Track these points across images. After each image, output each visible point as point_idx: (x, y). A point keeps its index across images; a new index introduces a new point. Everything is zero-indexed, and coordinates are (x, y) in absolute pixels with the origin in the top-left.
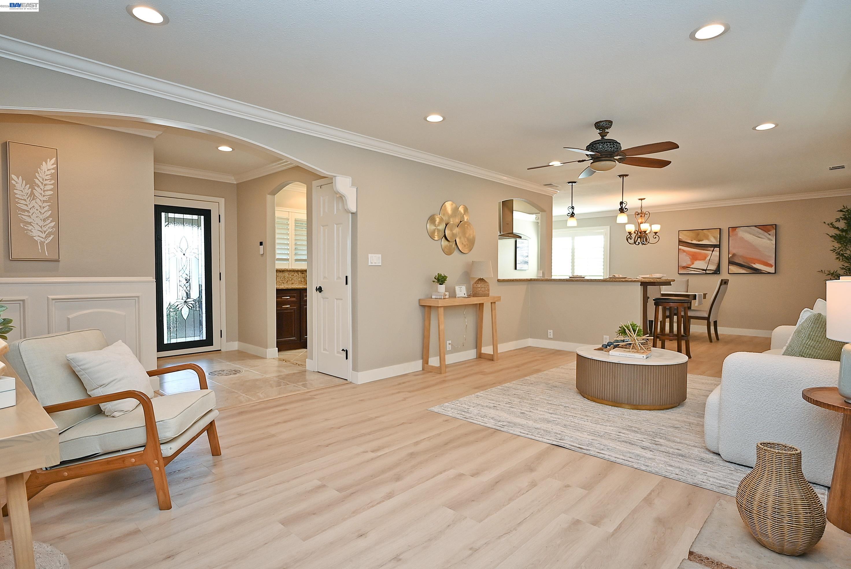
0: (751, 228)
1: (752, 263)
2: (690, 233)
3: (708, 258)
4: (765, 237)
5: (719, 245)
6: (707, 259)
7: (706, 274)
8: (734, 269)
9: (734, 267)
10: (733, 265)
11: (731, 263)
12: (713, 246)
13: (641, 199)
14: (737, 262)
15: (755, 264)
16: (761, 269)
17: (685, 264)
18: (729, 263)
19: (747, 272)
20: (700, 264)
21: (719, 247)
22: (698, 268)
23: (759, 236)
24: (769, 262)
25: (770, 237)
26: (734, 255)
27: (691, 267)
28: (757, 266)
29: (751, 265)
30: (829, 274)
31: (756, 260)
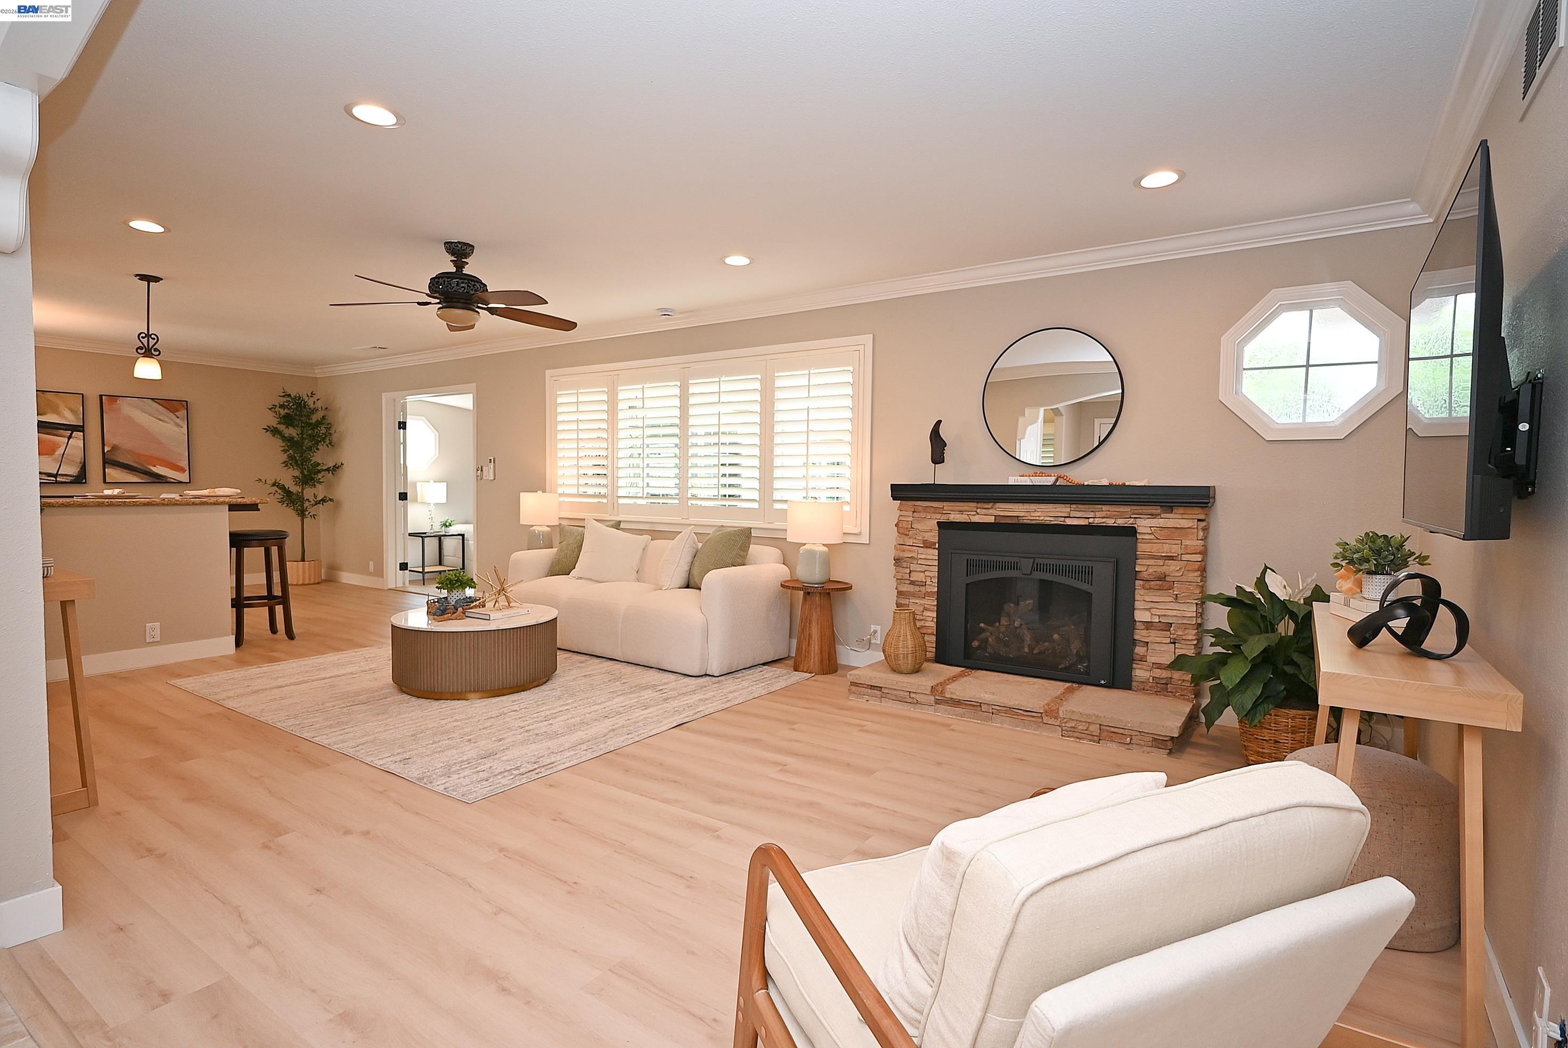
0: (144, 402)
1: (150, 464)
3: (61, 451)
4: (170, 421)
5: (83, 426)
6: (57, 453)
7: (57, 483)
8: (114, 474)
9: (117, 471)
10: (114, 467)
11: (108, 463)
12: (70, 428)
14: (121, 461)
15: (155, 466)
16: (167, 475)
18: (105, 462)
19: (142, 479)
21: (83, 432)
23: (160, 417)
24: (179, 464)
25: (178, 420)
26: (115, 448)
28: (159, 470)
29: (148, 468)
30: (274, 485)
31: (157, 459)
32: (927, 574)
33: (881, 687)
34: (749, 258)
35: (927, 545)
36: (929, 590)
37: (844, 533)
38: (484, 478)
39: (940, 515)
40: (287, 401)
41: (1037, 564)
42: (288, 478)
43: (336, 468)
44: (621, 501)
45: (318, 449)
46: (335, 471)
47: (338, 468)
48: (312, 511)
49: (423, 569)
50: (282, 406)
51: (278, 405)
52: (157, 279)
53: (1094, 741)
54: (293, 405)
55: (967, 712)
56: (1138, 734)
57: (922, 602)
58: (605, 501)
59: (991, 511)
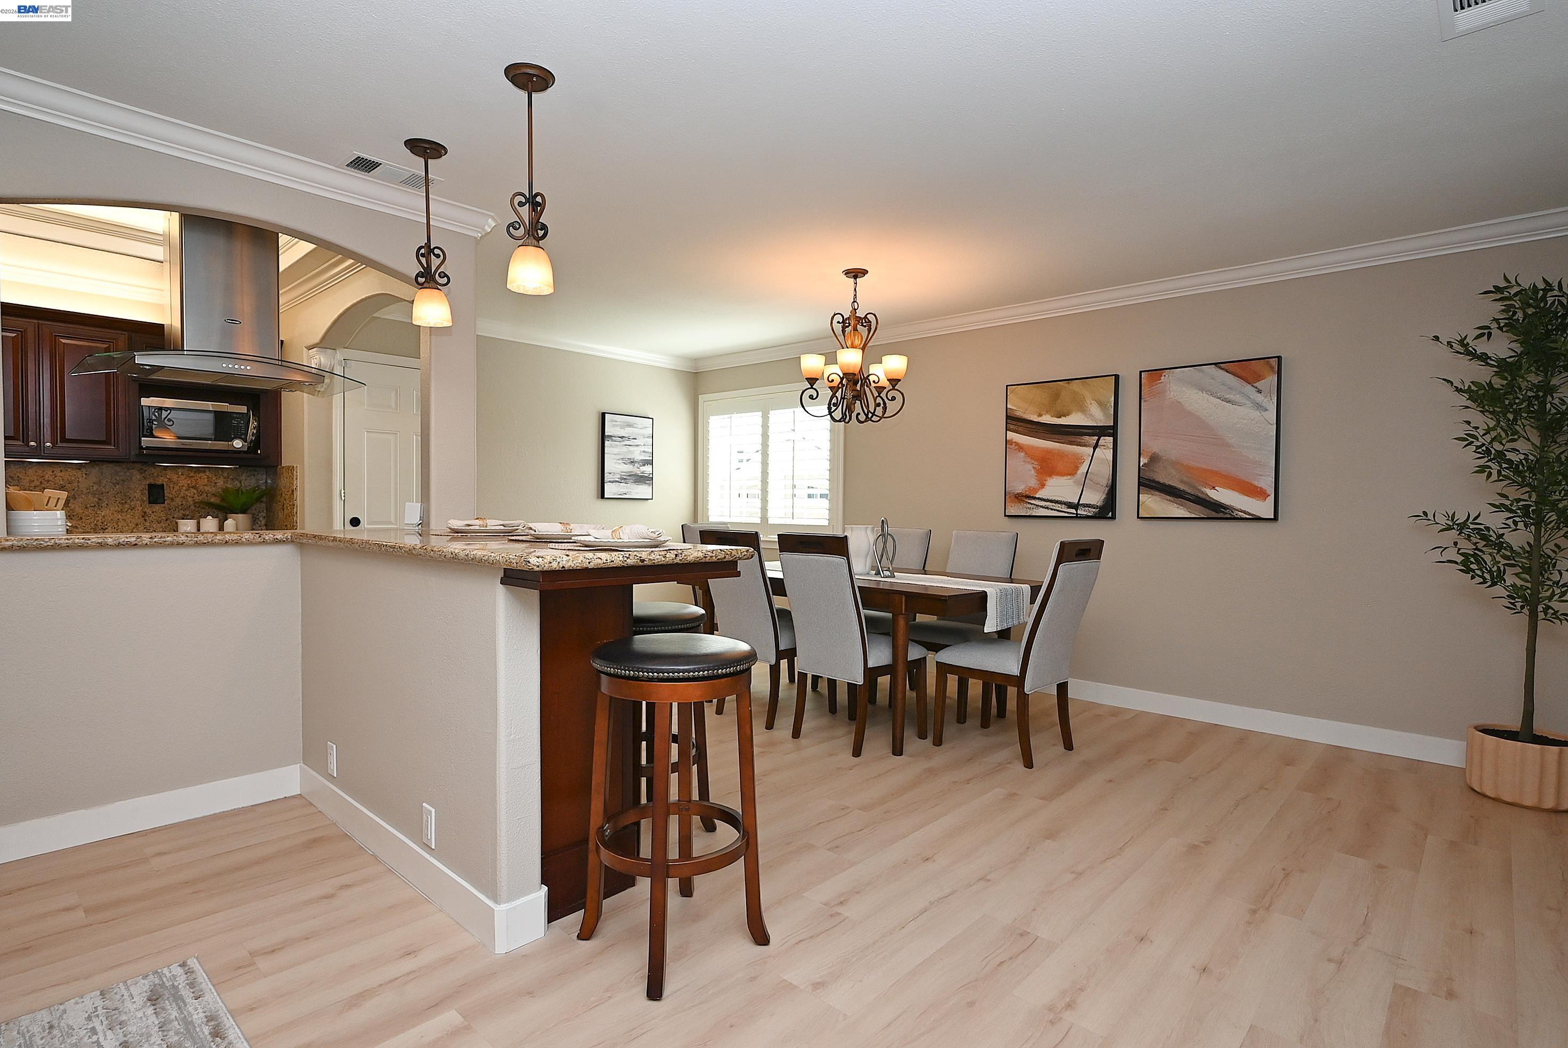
0: (1203, 371)
1: (1206, 485)
2: (1035, 392)
3: (1083, 469)
4: (1244, 401)
5: (1114, 427)
6: (1079, 472)
7: (1078, 517)
8: (1154, 503)
9: (1154, 497)
10: (1152, 492)
11: (1145, 485)
12: (1097, 431)
14: (1162, 481)
15: (1215, 488)
16: (1235, 504)
17: (1023, 487)
18: (1140, 484)
19: (1191, 512)
20: (1062, 488)
21: (1115, 435)
22: (1057, 499)
23: (1227, 396)
24: (1256, 483)
25: (1260, 398)
26: (1154, 459)
27: (1037, 496)
28: (1221, 495)
29: (1202, 493)
30: (1449, 528)
54: (1528, 316)
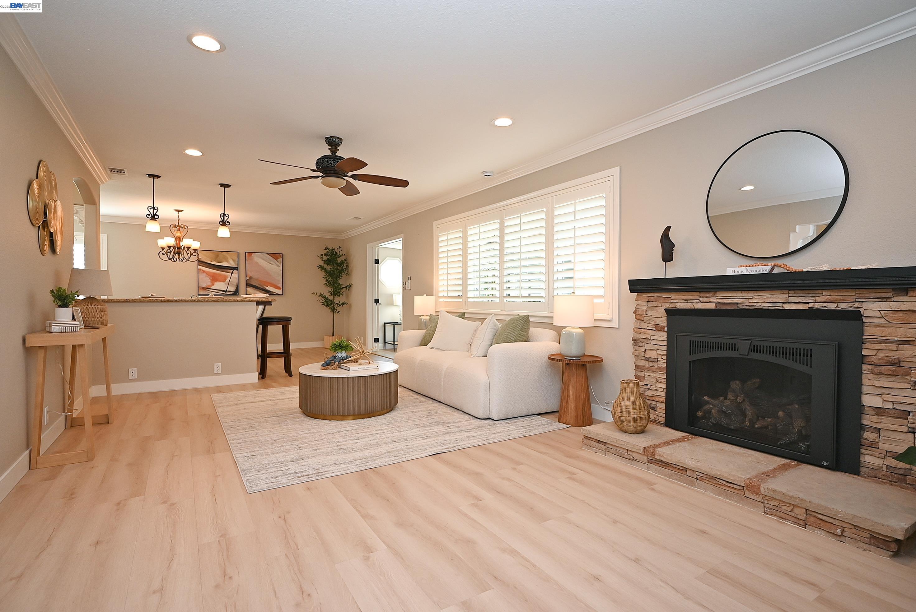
0: (263, 255)
1: (265, 286)
2: (210, 254)
3: (228, 280)
4: (274, 264)
5: (238, 268)
6: (227, 281)
7: (226, 295)
8: (251, 291)
9: (251, 289)
10: (250, 287)
11: (248, 286)
12: (232, 268)
13: (179, 211)
14: (253, 284)
15: (267, 286)
16: (273, 291)
17: (205, 285)
18: (246, 285)
20: (220, 286)
21: (238, 270)
22: (218, 289)
23: (270, 262)
24: (278, 285)
25: (278, 263)
26: (250, 278)
27: (211, 288)
28: (269, 288)
29: (264, 288)
30: (320, 296)
31: (268, 283)
32: (659, 352)
33: (606, 443)
34: (512, 119)
35: (658, 328)
36: (660, 366)
37: (594, 319)
38: (406, 289)
39: (669, 304)
40: (327, 252)
41: (754, 346)
42: (326, 291)
43: (349, 287)
44: (470, 300)
45: (342, 277)
46: (349, 288)
47: (350, 286)
48: (339, 309)
49: (394, 343)
50: (325, 255)
51: (324, 254)
52: (229, 186)
53: (799, 525)
54: (330, 254)
55: (675, 474)
56: (853, 527)
57: (655, 375)
58: (461, 300)
59: (711, 299)
